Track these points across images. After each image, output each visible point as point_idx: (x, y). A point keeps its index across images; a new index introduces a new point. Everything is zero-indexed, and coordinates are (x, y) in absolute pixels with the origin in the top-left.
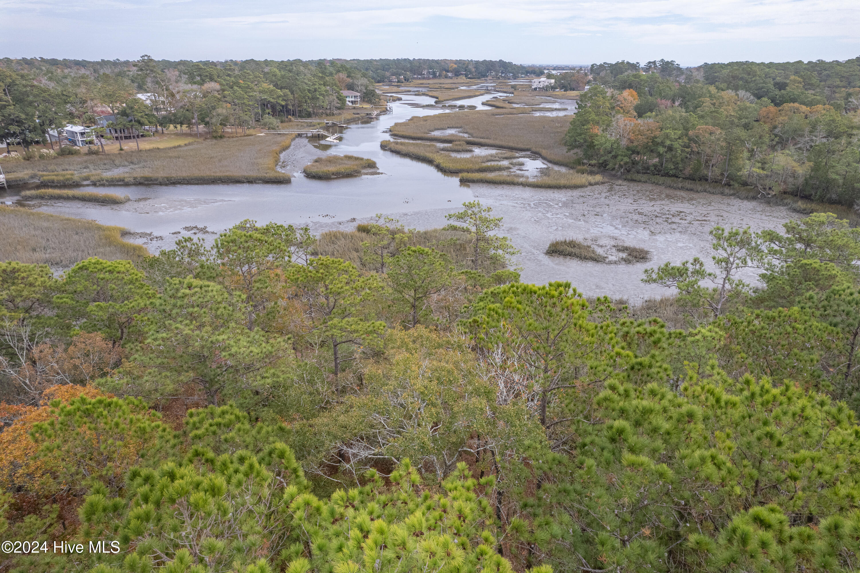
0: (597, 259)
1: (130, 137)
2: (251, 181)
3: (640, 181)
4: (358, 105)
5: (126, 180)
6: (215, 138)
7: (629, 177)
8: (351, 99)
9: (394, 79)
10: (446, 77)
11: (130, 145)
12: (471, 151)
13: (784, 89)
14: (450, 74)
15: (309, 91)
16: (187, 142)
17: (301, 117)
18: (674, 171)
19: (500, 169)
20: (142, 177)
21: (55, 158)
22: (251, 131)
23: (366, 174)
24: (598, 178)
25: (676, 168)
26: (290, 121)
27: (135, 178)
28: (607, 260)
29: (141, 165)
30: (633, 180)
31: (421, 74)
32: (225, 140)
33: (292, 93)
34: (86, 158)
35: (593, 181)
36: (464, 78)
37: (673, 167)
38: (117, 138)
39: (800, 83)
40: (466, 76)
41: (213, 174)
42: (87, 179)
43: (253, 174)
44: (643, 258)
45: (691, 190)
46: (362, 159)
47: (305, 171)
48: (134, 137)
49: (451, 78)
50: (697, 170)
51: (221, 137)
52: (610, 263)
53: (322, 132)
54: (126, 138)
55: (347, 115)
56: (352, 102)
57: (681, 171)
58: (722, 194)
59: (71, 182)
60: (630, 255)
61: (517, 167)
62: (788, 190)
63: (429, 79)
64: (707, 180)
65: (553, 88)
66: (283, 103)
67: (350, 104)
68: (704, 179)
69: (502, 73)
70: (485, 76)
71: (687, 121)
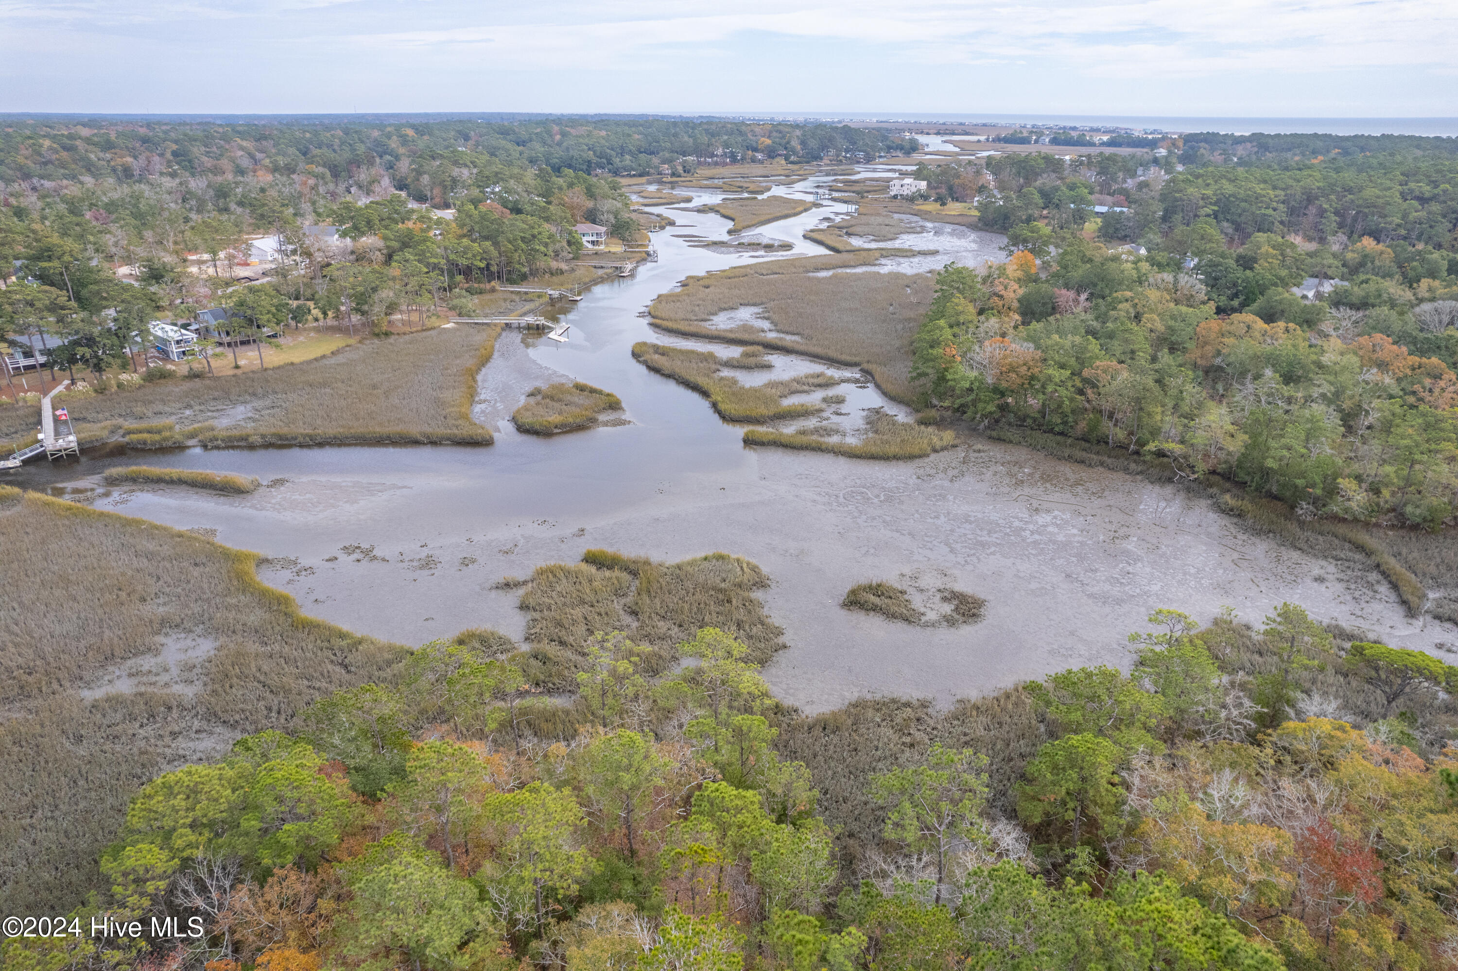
0: (910, 618)
1: (248, 342)
2: (434, 442)
3: (1011, 442)
4: (602, 247)
5: (251, 440)
6: (377, 335)
7: (994, 434)
8: (591, 239)
9: (666, 168)
10: (754, 160)
11: (249, 358)
12: (769, 367)
13: (1252, 269)
14: (759, 156)
15: (523, 239)
16: (333, 347)
17: (511, 282)
18: (1061, 427)
19: (804, 413)
20: (273, 435)
21: (141, 387)
22: (434, 322)
23: (606, 424)
24: (948, 436)
25: (1065, 423)
26: (493, 290)
27: (263, 436)
28: (923, 619)
29: (268, 402)
30: (999, 440)
31: (712, 155)
32: (392, 340)
33: (496, 244)
34: (187, 385)
35: (938, 444)
36: (783, 162)
37: (1059, 421)
38: (229, 345)
39: (1274, 257)
40: (787, 159)
41: (378, 429)
42: (192, 436)
43: (438, 430)
44: (974, 615)
45: (1082, 462)
46: (600, 392)
47: (514, 420)
48: (254, 341)
49: (761, 162)
50: (1093, 428)
51: (387, 334)
52: (926, 625)
53: (542, 321)
54: (243, 343)
55: (583, 269)
56: (593, 242)
57: (1071, 427)
58: (1126, 470)
59: (170, 443)
60: (956, 609)
61: (834, 407)
62: (1219, 471)
63: (725, 164)
64: (1107, 443)
65: (925, 197)
66: (482, 265)
67: (590, 246)
68: (1103, 441)
69: (847, 151)
70: (818, 158)
71: (1083, 349)
